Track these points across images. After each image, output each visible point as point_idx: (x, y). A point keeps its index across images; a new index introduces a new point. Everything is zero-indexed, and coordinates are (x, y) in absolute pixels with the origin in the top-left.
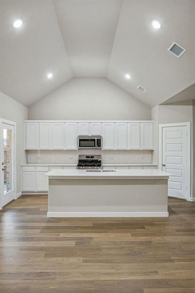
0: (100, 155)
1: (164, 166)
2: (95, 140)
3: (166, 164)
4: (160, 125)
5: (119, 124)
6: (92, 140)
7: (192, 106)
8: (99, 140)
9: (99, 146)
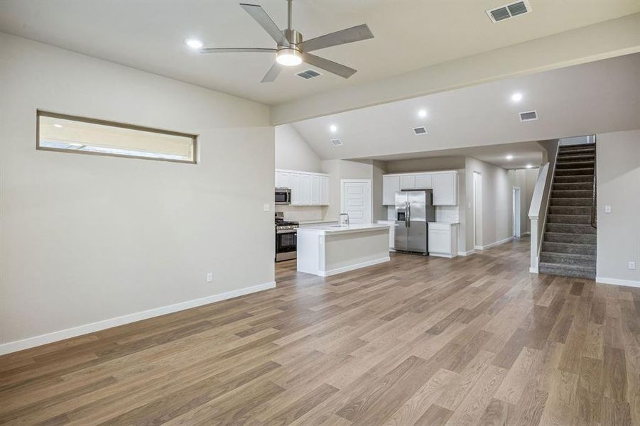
2: (286, 193)
6: (283, 194)
7: (372, 166)
8: (290, 194)
9: (289, 201)
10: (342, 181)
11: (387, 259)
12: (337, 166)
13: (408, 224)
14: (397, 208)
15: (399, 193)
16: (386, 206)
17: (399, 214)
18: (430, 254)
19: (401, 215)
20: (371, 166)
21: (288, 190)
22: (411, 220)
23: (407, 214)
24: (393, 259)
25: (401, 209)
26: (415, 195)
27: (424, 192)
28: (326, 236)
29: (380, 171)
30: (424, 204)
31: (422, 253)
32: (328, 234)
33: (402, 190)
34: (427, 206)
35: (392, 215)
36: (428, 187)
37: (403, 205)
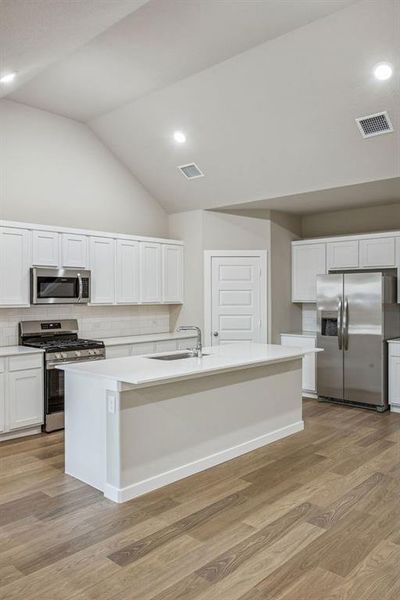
0: (76, 321)
1: (216, 335)
2: (77, 279)
3: (220, 333)
4: (205, 252)
5: (124, 242)
6: (69, 280)
7: (269, 221)
8: (86, 281)
9: (86, 295)
10: (208, 254)
11: (297, 426)
12: (196, 223)
13: (344, 342)
14: (321, 308)
15: (323, 277)
16: (300, 305)
17: (324, 321)
18: (393, 410)
19: (328, 325)
20: (266, 224)
21: (82, 271)
22: (350, 332)
23: (341, 320)
24: (312, 422)
25: (329, 312)
26: (359, 281)
27: (381, 274)
28: (122, 393)
29: (284, 233)
30: (380, 302)
31: (374, 406)
32: (127, 388)
33: (331, 272)
34: (385, 306)
35: (311, 322)
36: (388, 264)
37: (334, 303)
